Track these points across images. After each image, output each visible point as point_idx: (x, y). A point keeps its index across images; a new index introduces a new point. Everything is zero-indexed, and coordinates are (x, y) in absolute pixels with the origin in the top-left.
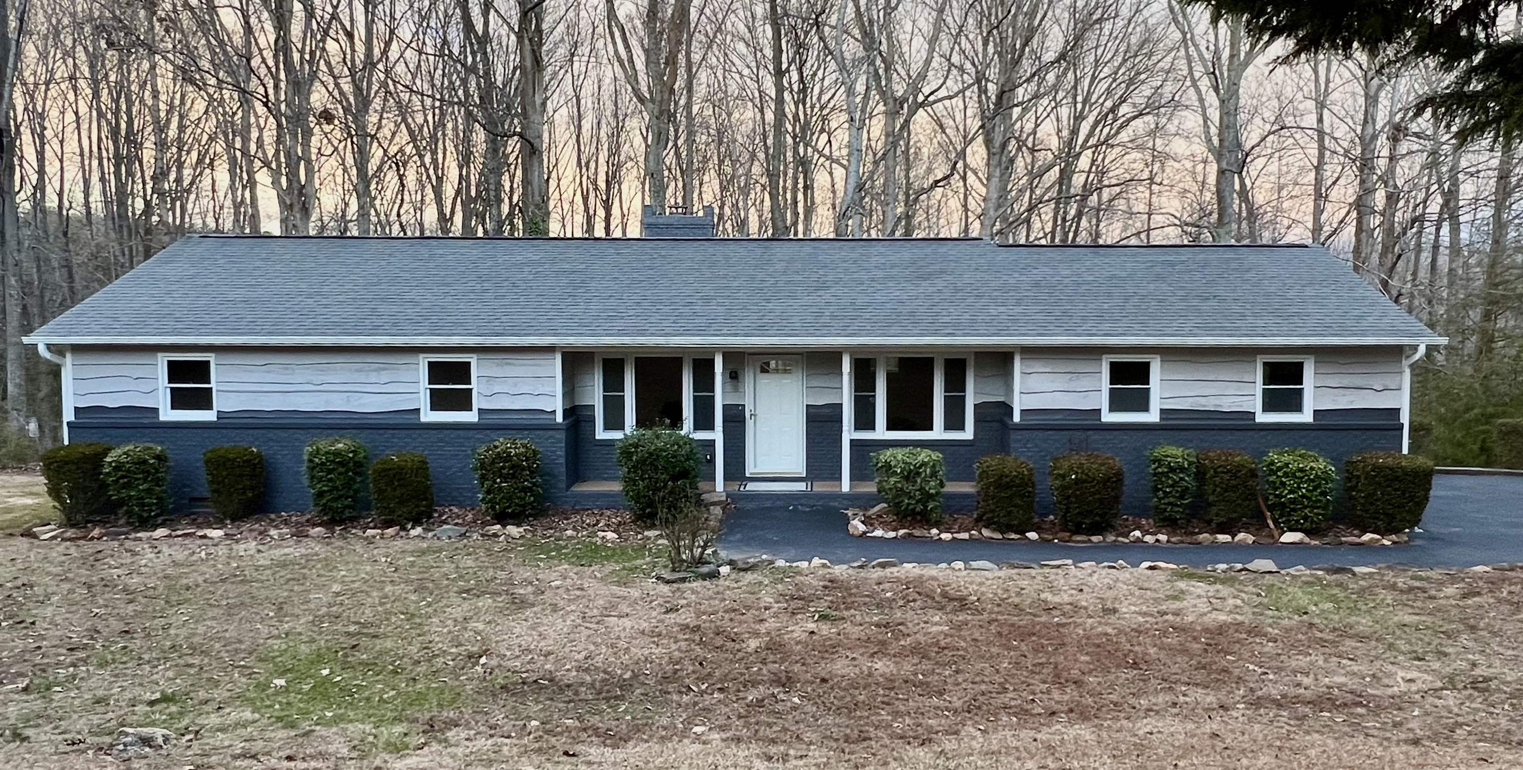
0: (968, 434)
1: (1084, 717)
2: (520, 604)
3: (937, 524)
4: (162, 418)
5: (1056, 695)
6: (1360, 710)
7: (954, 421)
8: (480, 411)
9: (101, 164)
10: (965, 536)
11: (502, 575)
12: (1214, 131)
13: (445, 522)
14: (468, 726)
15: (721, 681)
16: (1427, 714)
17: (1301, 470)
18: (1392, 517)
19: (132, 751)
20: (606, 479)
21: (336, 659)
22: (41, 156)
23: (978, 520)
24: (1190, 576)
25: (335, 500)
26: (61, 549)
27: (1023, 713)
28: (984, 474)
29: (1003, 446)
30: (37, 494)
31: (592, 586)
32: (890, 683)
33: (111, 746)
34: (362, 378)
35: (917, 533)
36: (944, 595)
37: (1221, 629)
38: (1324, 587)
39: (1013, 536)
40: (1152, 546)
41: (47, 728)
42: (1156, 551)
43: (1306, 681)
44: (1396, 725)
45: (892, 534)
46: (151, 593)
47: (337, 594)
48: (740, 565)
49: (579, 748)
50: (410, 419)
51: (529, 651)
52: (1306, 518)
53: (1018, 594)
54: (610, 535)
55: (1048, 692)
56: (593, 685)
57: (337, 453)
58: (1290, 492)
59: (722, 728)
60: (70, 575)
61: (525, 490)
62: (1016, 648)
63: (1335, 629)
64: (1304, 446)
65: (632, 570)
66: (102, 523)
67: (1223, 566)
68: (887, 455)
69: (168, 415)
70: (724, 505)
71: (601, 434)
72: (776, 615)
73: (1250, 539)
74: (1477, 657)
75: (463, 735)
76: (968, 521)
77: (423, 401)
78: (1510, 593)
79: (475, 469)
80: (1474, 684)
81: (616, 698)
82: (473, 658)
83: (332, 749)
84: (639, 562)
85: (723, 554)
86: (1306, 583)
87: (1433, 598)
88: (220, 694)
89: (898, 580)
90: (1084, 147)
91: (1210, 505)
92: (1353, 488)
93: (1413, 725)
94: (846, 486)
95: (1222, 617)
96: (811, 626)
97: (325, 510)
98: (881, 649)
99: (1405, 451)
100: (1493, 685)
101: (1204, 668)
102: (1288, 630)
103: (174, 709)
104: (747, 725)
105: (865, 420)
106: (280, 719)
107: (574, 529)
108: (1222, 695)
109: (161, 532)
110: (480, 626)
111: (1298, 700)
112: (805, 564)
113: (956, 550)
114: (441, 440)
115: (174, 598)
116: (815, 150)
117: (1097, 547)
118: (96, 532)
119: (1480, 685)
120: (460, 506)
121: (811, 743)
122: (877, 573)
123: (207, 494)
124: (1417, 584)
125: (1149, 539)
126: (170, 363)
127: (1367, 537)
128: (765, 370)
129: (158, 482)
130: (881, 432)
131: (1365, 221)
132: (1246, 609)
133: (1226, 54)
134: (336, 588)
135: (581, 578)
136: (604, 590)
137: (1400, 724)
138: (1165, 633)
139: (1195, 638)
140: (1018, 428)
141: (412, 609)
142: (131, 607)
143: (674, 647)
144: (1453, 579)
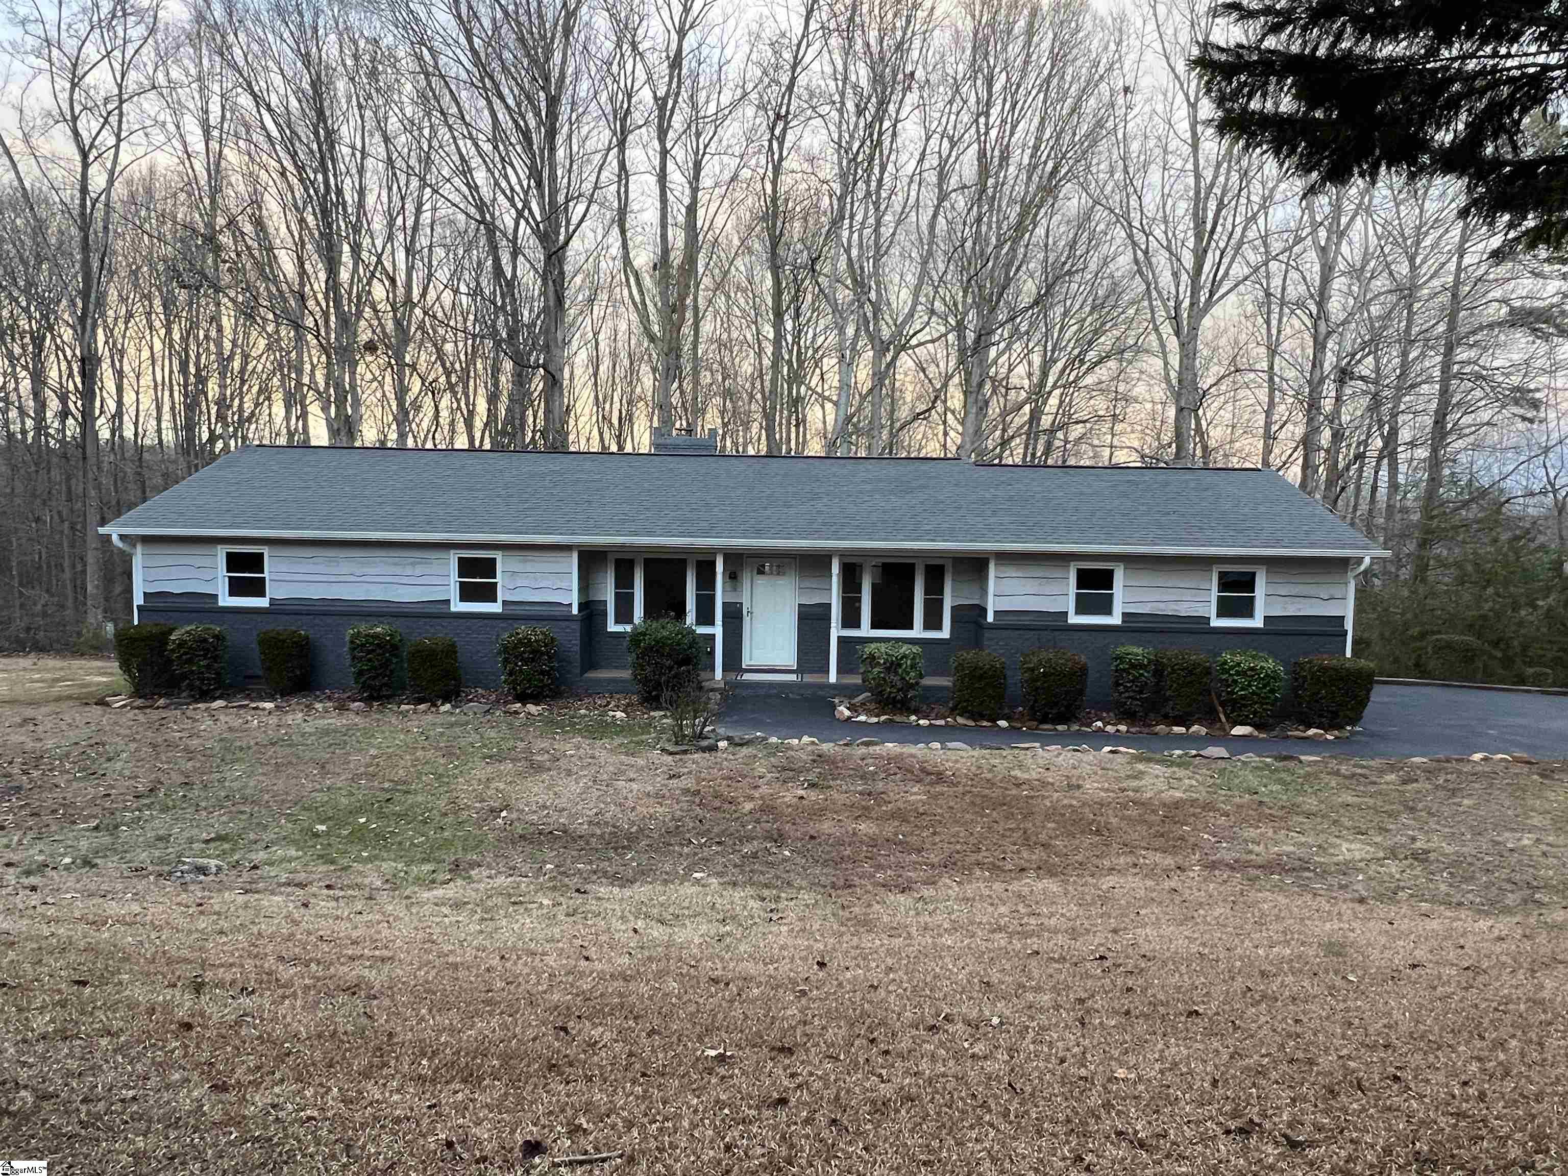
0: (945, 633)
1: (1052, 874)
2: (538, 768)
3: (916, 712)
4: (221, 603)
5: (1025, 855)
6: (1307, 874)
7: (932, 622)
8: (505, 603)
9: (171, 395)
10: (941, 722)
11: (521, 745)
12: (1173, 375)
13: (471, 701)
14: (489, 867)
15: (718, 835)
16: (1371, 879)
17: (1252, 669)
18: (1335, 714)
19: (188, 877)
20: (616, 668)
21: (372, 811)
22: (120, 389)
23: (953, 710)
24: (1149, 760)
25: (374, 678)
26: (130, 715)
27: (995, 869)
28: (960, 667)
29: (977, 644)
30: (111, 674)
31: (602, 755)
32: (873, 842)
33: (170, 873)
34: (398, 570)
35: (898, 718)
36: (923, 770)
37: (1177, 804)
38: (1272, 772)
39: (985, 724)
40: (1114, 735)
41: (116, 858)
42: (1116, 738)
43: (1256, 849)
44: (1341, 887)
45: (875, 720)
46: (209, 752)
47: (375, 757)
48: (737, 740)
49: (588, 887)
50: (442, 608)
51: (545, 807)
52: (1255, 713)
53: (990, 771)
54: (619, 714)
55: (1018, 852)
56: (602, 836)
57: (376, 636)
58: (1242, 689)
59: (720, 874)
60: (138, 737)
61: (543, 672)
62: (987, 815)
63: (1283, 807)
64: (1255, 649)
65: (638, 743)
66: (167, 695)
67: (1178, 752)
68: (871, 648)
69: (226, 601)
70: (722, 691)
71: (613, 627)
72: (768, 784)
73: (1204, 731)
74: (1416, 833)
75: (485, 874)
76: (943, 710)
77: (453, 593)
78: (1447, 781)
79: (499, 653)
80: (1415, 856)
81: (623, 848)
82: (495, 812)
83: (367, 881)
84: (644, 737)
85: (721, 731)
86: (1256, 768)
87: (1375, 783)
88: (269, 836)
89: (881, 757)
90: (1054, 387)
91: (1167, 700)
92: (1301, 687)
93: (1359, 887)
94: (833, 678)
95: (1178, 794)
96: (801, 792)
97: (365, 687)
98: (864, 813)
99: (1348, 654)
100: (1432, 856)
101: (1162, 835)
102: (1240, 806)
103: (226, 846)
104: (742, 872)
105: (851, 619)
106: (320, 857)
107: (587, 709)
108: (1179, 859)
109: (220, 703)
110: (502, 786)
111: (1248, 864)
112: (796, 741)
113: (932, 732)
114: (469, 628)
115: (229, 757)
116: (809, 388)
117: (1062, 734)
118: (162, 702)
119: (1420, 857)
120: (486, 688)
121: (801, 888)
122: (863, 750)
123: (260, 673)
124: (1359, 771)
125: (1109, 728)
126: (229, 555)
127: (1312, 732)
128: (761, 572)
129: (215, 658)
130: (865, 630)
131: (1311, 456)
132: (1201, 788)
133: (1186, 303)
134: (373, 752)
135: (593, 748)
136: (613, 759)
137: (1347, 886)
138: (1125, 807)
139: (1153, 811)
140: (992, 627)
141: (441, 770)
142: (190, 764)
143: (676, 807)
144: (1392, 768)
